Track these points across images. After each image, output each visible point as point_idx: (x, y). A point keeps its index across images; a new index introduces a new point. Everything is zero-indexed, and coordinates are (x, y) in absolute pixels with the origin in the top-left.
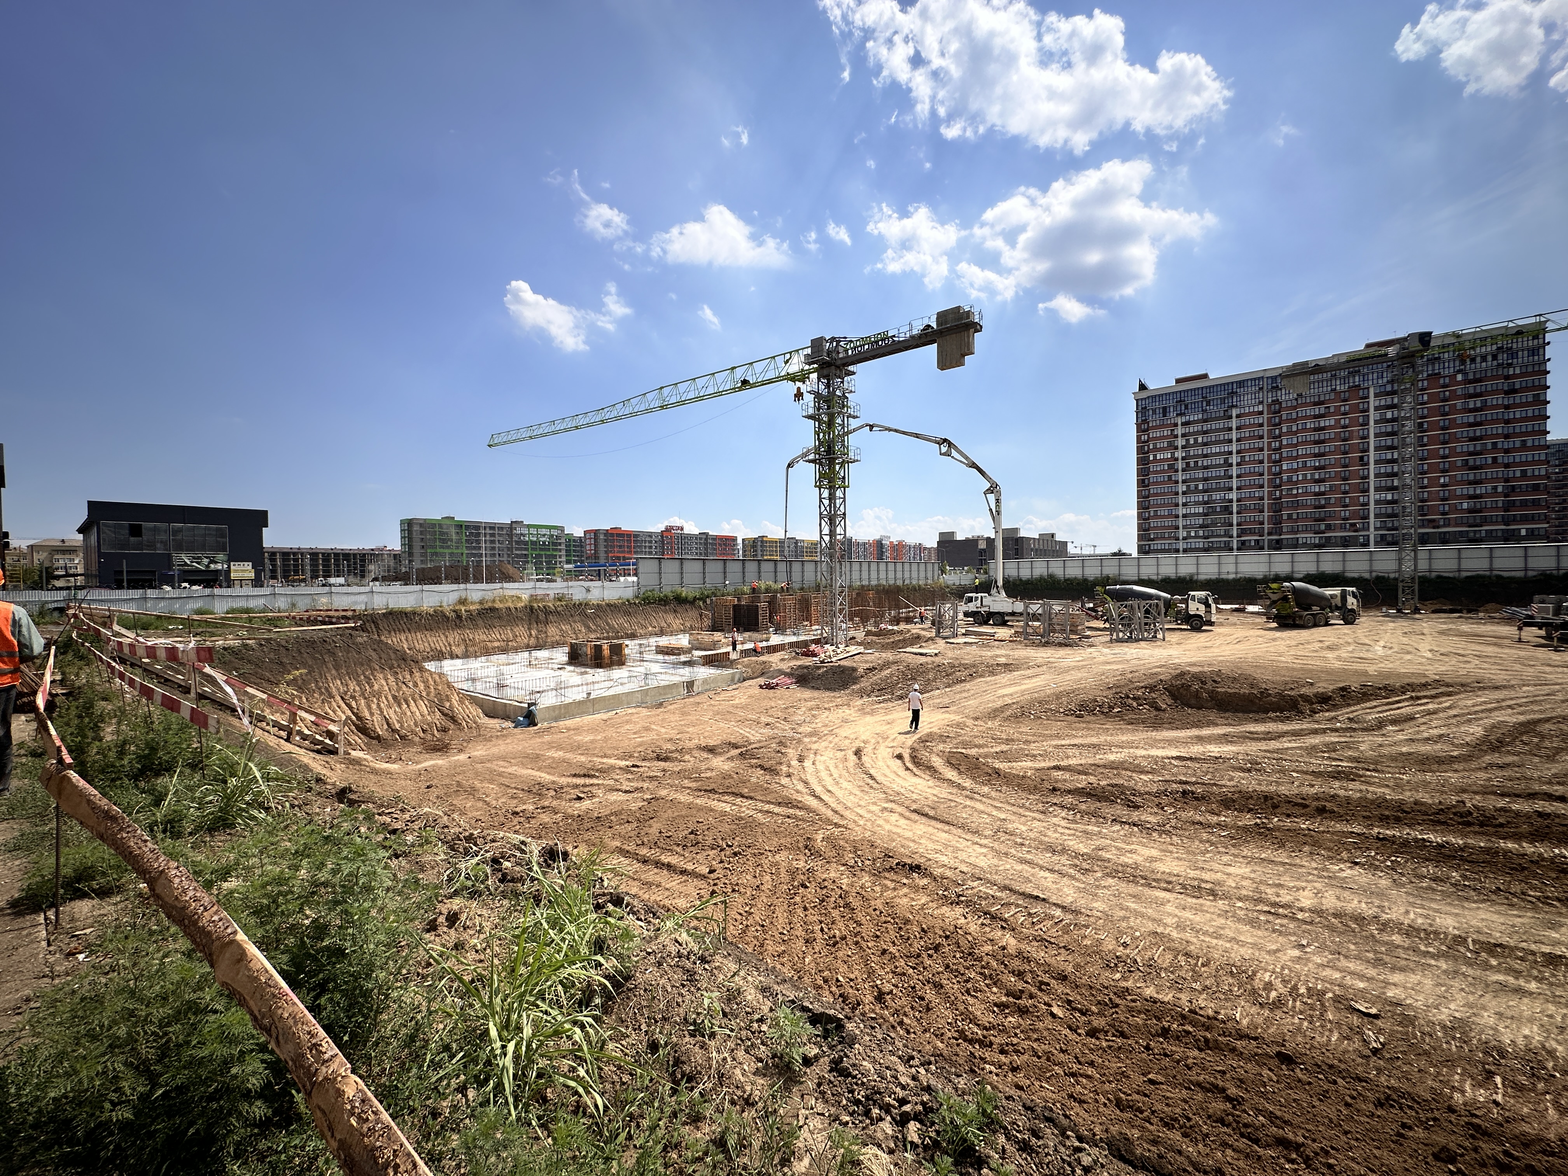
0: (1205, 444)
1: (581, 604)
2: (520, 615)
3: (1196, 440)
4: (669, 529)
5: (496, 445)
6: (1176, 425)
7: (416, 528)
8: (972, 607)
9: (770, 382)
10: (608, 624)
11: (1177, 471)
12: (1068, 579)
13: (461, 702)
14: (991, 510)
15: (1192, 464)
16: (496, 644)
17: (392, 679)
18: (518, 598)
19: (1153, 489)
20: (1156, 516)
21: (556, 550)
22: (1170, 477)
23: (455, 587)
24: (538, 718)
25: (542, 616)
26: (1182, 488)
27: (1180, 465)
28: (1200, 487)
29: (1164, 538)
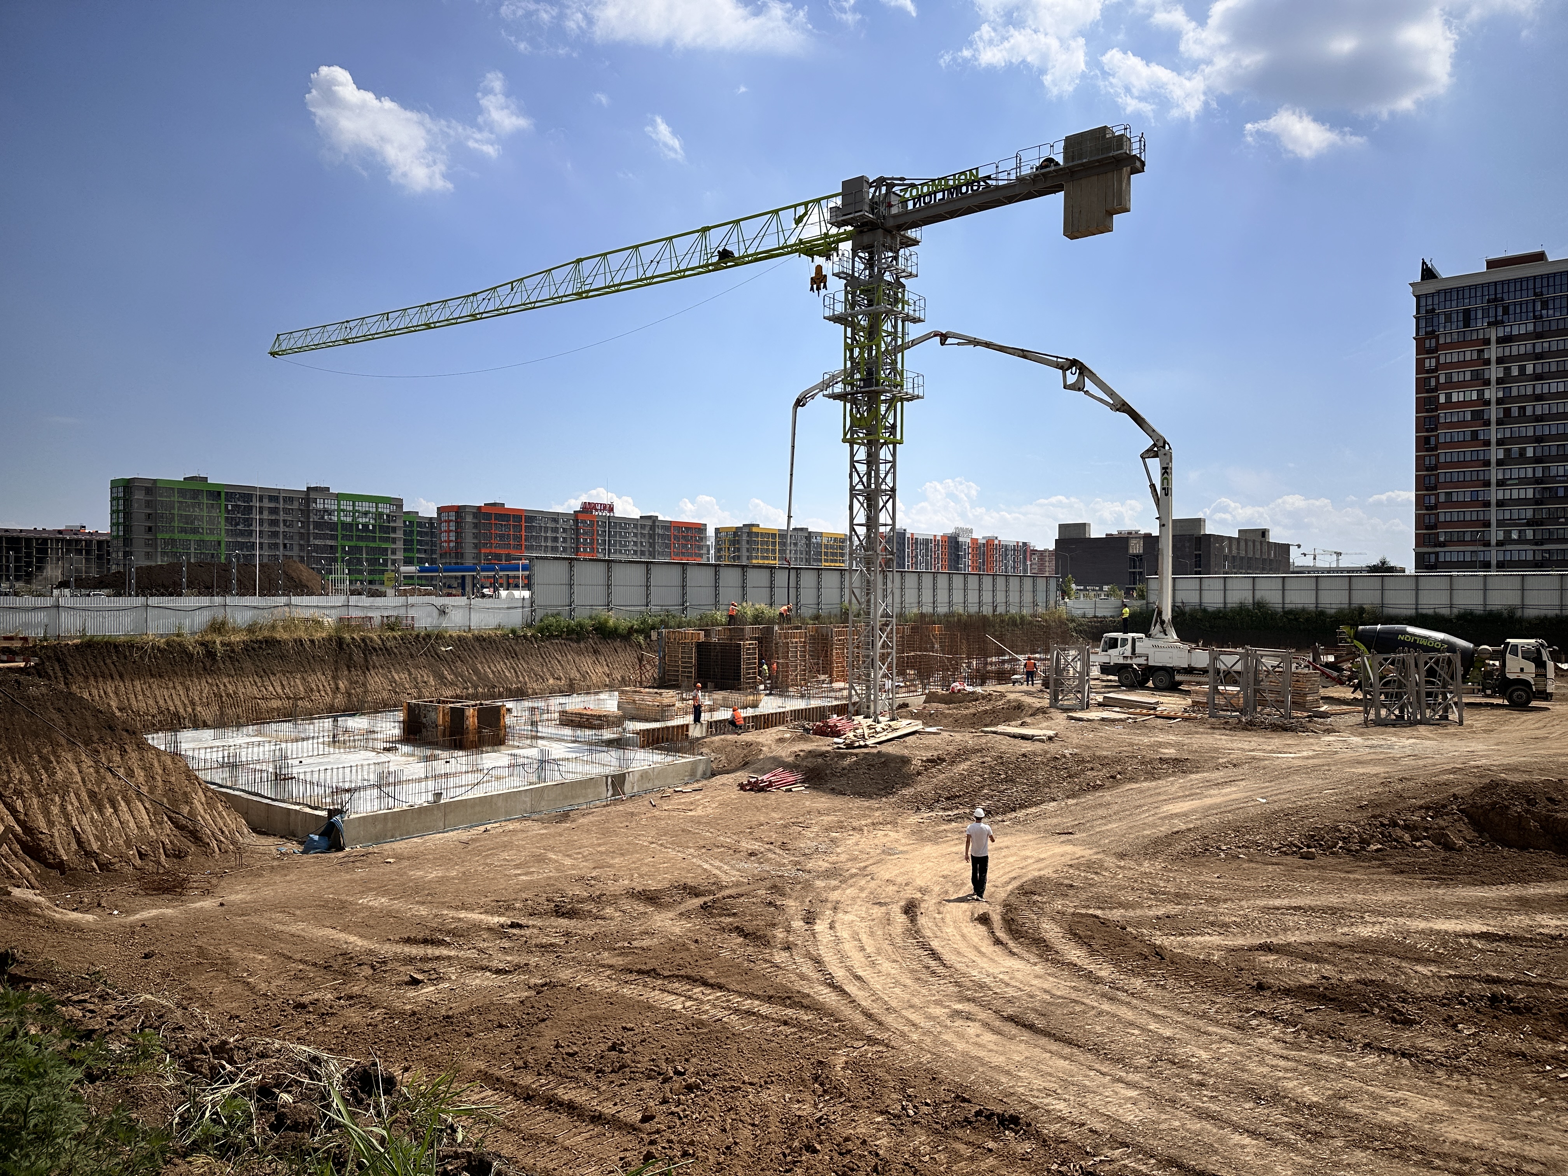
0: (1538, 377)
1: (428, 636)
2: (319, 653)
3: (1522, 369)
4: (588, 508)
5: (284, 352)
6: (1487, 342)
7: (139, 496)
8: (1115, 656)
9: (769, 255)
10: (476, 672)
11: (1487, 423)
12: (1291, 612)
13: (210, 805)
14: (1153, 486)
15: (1515, 412)
16: (276, 704)
17: (88, 763)
18: (317, 622)
19: (1443, 455)
20: (1449, 502)
21: (386, 540)
22: (1475, 434)
23: (205, 601)
24: (347, 835)
25: (358, 656)
26: (1496, 453)
27: (1494, 412)
28: (1530, 453)
29: (1463, 542)
